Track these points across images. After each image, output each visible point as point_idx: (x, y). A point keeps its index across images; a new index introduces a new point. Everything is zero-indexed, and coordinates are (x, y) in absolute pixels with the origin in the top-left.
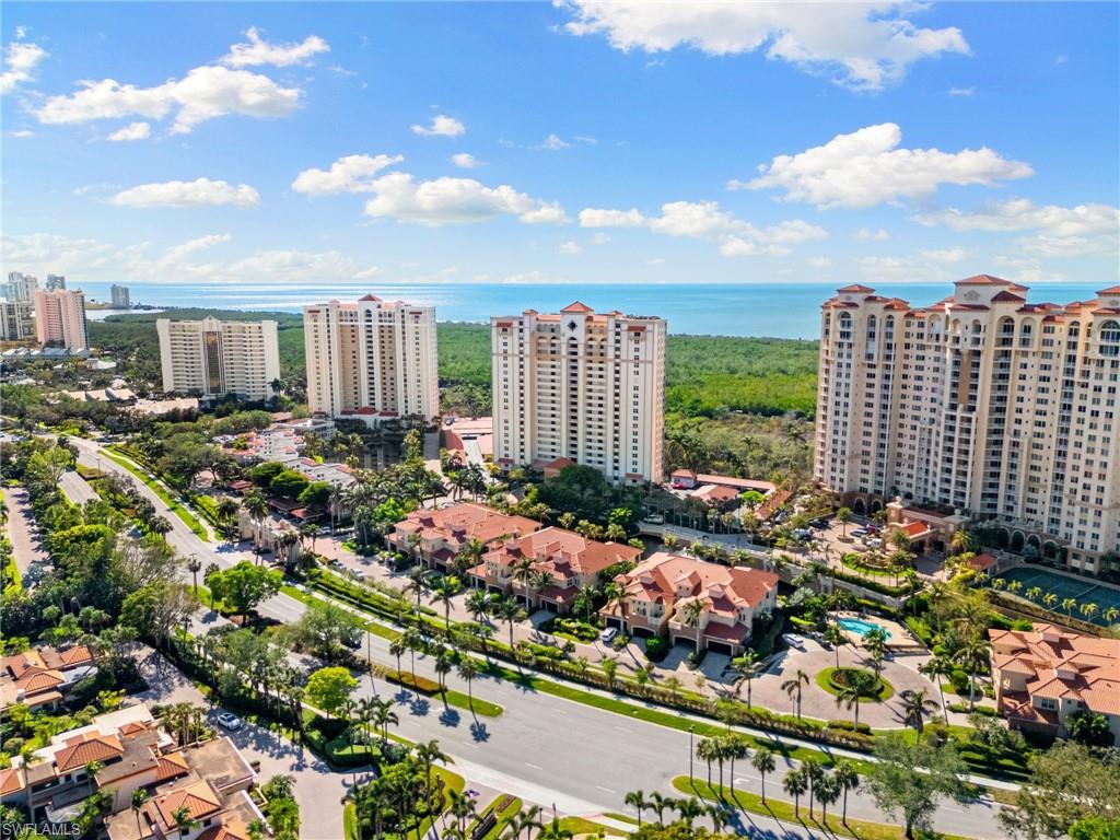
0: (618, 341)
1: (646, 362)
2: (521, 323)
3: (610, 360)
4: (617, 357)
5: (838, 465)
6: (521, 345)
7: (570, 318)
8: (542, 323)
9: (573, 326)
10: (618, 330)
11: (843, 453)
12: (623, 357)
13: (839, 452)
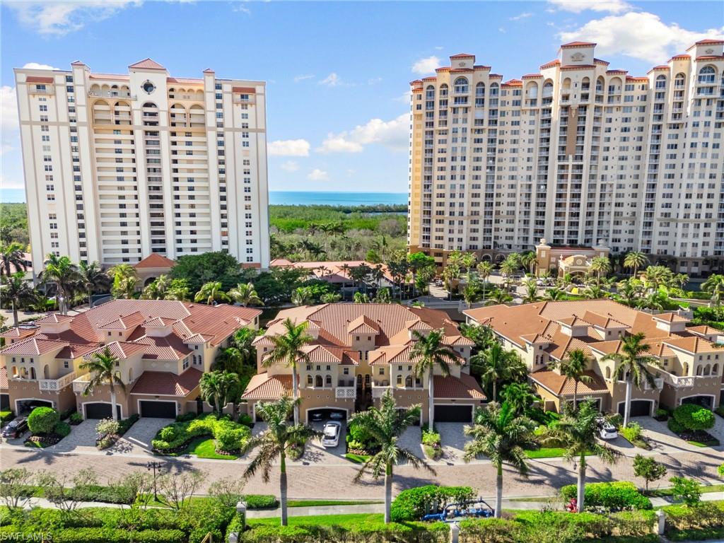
0: (219, 106)
1: (257, 131)
2: (69, 79)
3: (212, 129)
4: (220, 125)
5: (456, 226)
6: (72, 110)
7: (144, 77)
8: (100, 83)
9: (148, 87)
10: (219, 91)
11: (461, 214)
12: (228, 124)
13: (457, 214)
